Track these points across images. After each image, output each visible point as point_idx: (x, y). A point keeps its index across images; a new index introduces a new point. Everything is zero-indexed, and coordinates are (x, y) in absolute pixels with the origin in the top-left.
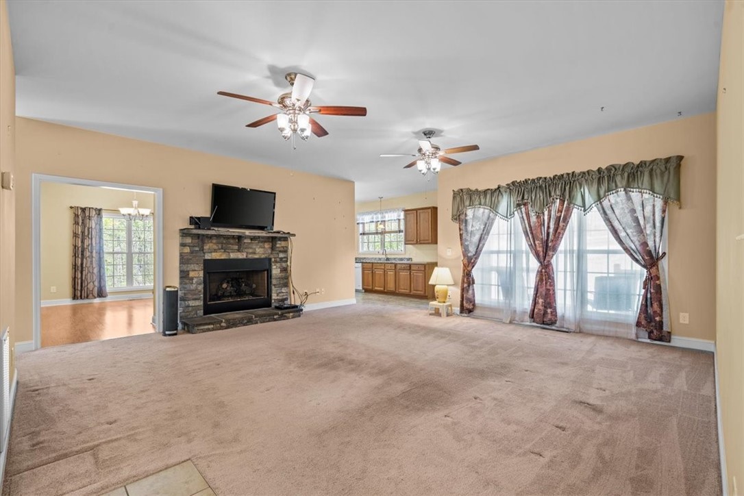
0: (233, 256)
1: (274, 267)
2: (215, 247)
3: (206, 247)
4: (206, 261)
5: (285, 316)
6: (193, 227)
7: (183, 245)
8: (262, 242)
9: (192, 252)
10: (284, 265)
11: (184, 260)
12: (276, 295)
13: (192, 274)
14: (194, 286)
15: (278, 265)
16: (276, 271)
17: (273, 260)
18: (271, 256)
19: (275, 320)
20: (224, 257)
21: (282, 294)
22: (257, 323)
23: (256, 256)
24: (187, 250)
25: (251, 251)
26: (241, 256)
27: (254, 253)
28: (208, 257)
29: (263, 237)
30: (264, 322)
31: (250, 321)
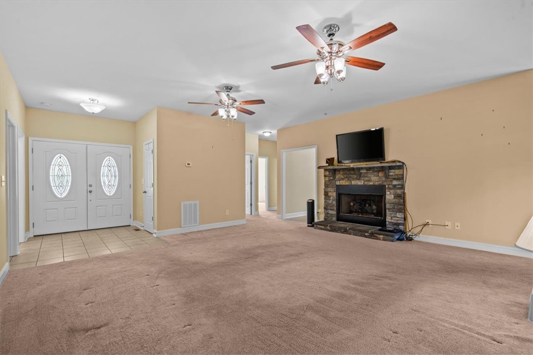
0: (354, 183)
1: (388, 193)
2: (342, 177)
3: (337, 177)
4: (337, 185)
5: (376, 237)
6: (327, 165)
7: (325, 176)
8: (376, 171)
9: (329, 180)
10: (399, 192)
11: (326, 186)
12: (390, 218)
13: (330, 194)
14: (331, 201)
15: (392, 191)
16: (389, 196)
17: (387, 186)
18: (385, 183)
19: (366, 237)
20: (347, 183)
21: (396, 219)
22: (351, 234)
23: (371, 183)
24: (327, 179)
25: (367, 179)
26: (360, 183)
27: (370, 181)
28: (338, 183)
29: (377, 168)
30: (356, 235)
31: (345, 231)
